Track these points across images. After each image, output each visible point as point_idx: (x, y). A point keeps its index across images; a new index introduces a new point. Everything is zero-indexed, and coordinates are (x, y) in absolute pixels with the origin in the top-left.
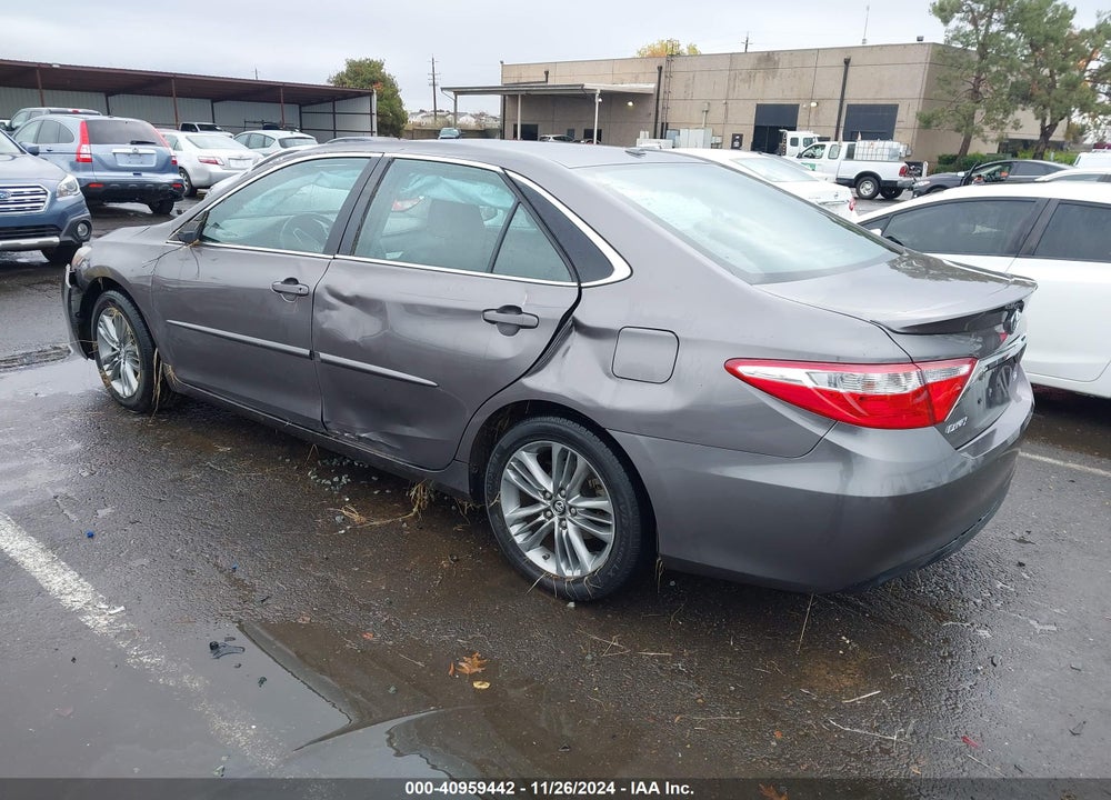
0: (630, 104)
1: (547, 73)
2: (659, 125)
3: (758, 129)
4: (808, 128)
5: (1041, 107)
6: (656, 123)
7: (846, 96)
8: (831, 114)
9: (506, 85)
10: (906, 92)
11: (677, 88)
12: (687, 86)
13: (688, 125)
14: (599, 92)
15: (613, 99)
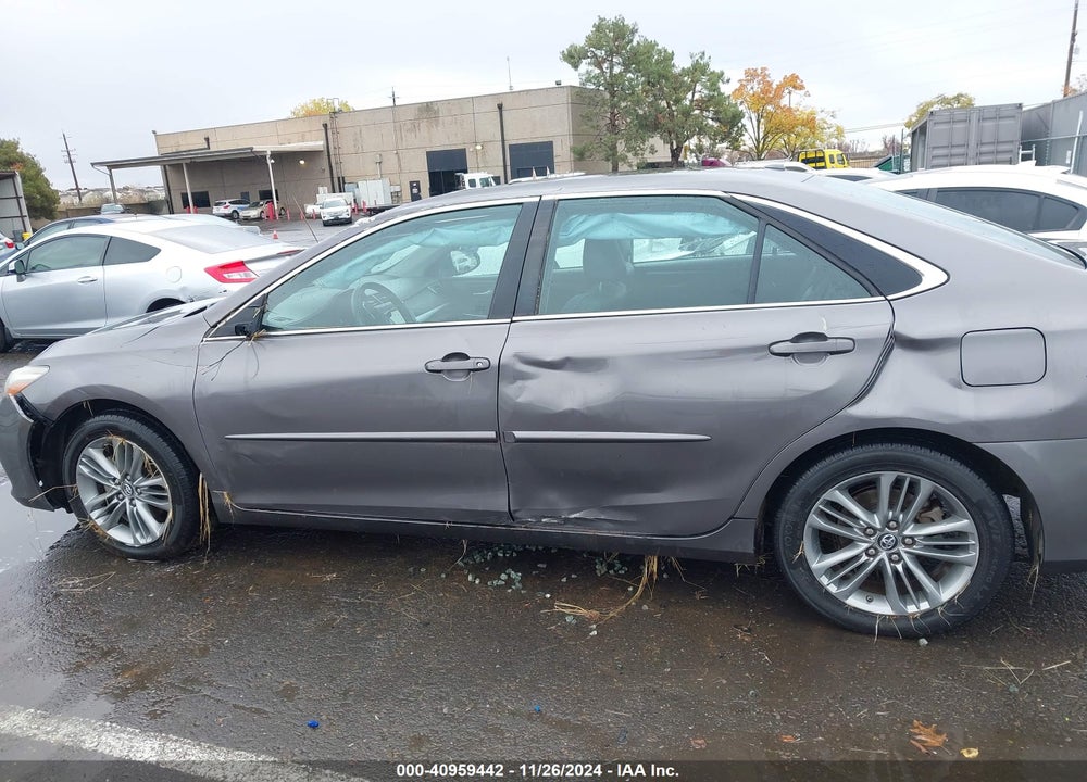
0: (302, 162)
1: (207, 139)
2: (336, 180)
3: (432, 175)
4: (478, 169)
5: (666, 134)
6: (332, 178)
7: (506, 138)
8: (496, 155)
9: (164, 155)
10: (556, 129)
11: (346, 143)
12: (355, 140)
13: (365, 177)
14: (269, 153)
15: (284, 159)
